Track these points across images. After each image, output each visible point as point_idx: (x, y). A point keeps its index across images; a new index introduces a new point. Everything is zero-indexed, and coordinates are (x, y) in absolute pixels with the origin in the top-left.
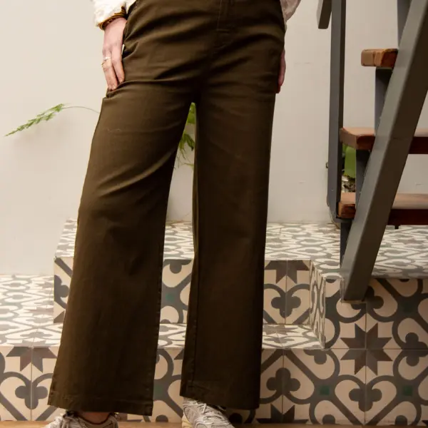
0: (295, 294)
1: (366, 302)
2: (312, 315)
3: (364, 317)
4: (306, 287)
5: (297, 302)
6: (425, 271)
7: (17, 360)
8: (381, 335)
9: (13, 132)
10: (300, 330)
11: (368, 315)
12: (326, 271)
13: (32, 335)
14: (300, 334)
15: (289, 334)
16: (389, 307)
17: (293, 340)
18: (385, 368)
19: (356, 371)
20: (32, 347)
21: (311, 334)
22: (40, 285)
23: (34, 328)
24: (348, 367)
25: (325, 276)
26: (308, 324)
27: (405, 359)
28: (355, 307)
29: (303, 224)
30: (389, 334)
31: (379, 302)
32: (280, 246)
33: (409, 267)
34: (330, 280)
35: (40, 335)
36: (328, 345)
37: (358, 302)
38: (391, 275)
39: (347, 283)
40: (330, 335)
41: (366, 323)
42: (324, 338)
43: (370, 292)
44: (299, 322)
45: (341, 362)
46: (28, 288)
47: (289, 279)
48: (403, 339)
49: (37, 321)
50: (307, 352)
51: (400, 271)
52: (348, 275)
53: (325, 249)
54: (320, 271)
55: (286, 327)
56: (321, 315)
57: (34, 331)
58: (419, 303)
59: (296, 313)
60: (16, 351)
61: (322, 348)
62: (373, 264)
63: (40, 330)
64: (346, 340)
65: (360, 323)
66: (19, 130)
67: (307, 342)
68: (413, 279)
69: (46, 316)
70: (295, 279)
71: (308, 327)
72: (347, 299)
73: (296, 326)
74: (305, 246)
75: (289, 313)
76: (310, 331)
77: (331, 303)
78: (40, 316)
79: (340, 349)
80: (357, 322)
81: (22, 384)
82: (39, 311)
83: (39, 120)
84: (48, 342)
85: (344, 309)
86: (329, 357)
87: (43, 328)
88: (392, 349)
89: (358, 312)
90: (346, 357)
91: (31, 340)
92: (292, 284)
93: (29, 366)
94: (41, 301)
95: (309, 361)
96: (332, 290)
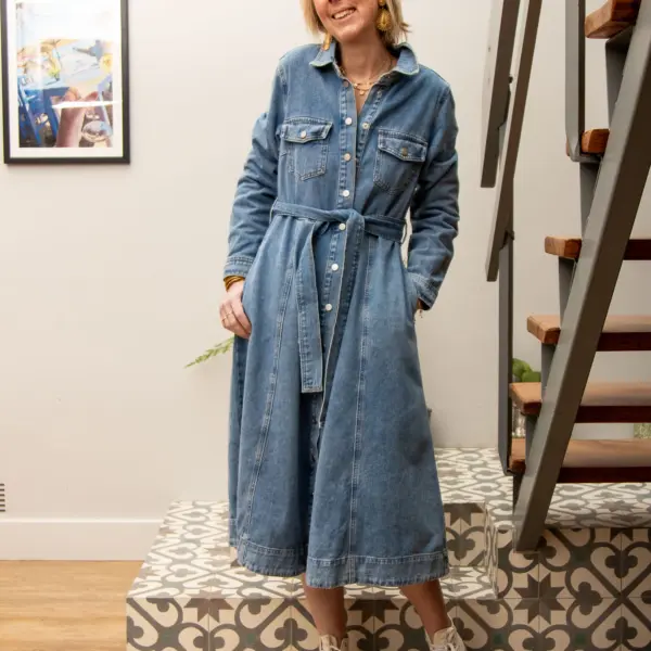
0: (470, 537)
1: (538, 552)
2: (486, 558)
3: (537, 567)
4: (480, 529)
5: (471, 545)
6: (598, 516)
7: (195, 611)
8: (554, 584)
9: (192, 364)
10: (475, 574)
11: (541, 565)
12: (499, 518)
13: (209, 583)
14: (474, 579)
15: (464, 579)
16: (562, 557)
17: (466, 587)
18: (558, 617)
19: (530, 620)
20: (209, 598)
21: (485, 579)
22: (220, 514)
23: (212, 573)
24: (521, 617)
25: (497, 525)
26: (483, 565)
27: (578, 608)
28: (528, 557)
29: (481, 448)
30: (562, 583)
31: (551, 552)
32: (455, 483)
33: (584, 511)
34: (502, 531)
35: (217, 583)
36: (501, 595)
37: (531, 552)
38: (563, 524)
39: (519, 534)
40: (503, 584)
41: (539, 573)
42: (497, 588)
43: (542, 543)
44: (474, 564)
45: (514, 612)
46: (208, 519)
47: (463, 521)
48: (576, 588)
49: (214, 564)
50: (481, 602)
51: (573, 517)
52: (520, 523)
53: (500, 485)
54: (493, 518)
55: (461, 569)
56: (494, 564)
57: (211, 577)
58: (591, 552)
59: (471, 555)
60: (194, 602)
61: (495, 597)
62: (547, 508)
63: (217, 576)
64: (519, 591)
65: (533, 573)
66: (197, 361)
67: (481, 590)
68: (586, 527)
69: (225, 557)
70: (469, 522)
71: (483, 569)
72: (519, 549)
73: (471, 569)
74: (481, 481)
75: (464, 556)
76: (484, 574)
77: (503, 553)
78: (217, 558)
79: (513, 599)
80: (530, 572)
81: (200, 634)
82: (216, 551)
83: (217, 351)
84: (224, 592)
85: (517, 559)
86: (502, 606)
87: (220, 573)
88: (565, 598)
89: (530, 562)
90: (519, 607)
91: (208, 589)
92: (466, 527)
93: (206, 617)
94: (218, 537)
95: (482, 611)
96: (504, 540)
